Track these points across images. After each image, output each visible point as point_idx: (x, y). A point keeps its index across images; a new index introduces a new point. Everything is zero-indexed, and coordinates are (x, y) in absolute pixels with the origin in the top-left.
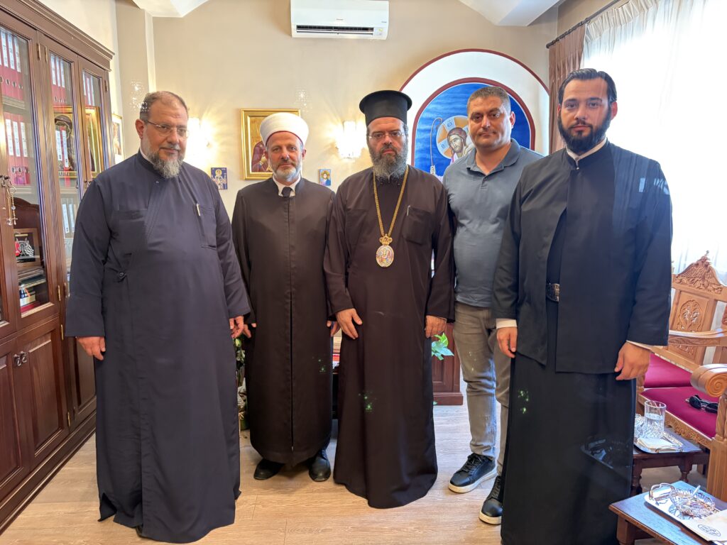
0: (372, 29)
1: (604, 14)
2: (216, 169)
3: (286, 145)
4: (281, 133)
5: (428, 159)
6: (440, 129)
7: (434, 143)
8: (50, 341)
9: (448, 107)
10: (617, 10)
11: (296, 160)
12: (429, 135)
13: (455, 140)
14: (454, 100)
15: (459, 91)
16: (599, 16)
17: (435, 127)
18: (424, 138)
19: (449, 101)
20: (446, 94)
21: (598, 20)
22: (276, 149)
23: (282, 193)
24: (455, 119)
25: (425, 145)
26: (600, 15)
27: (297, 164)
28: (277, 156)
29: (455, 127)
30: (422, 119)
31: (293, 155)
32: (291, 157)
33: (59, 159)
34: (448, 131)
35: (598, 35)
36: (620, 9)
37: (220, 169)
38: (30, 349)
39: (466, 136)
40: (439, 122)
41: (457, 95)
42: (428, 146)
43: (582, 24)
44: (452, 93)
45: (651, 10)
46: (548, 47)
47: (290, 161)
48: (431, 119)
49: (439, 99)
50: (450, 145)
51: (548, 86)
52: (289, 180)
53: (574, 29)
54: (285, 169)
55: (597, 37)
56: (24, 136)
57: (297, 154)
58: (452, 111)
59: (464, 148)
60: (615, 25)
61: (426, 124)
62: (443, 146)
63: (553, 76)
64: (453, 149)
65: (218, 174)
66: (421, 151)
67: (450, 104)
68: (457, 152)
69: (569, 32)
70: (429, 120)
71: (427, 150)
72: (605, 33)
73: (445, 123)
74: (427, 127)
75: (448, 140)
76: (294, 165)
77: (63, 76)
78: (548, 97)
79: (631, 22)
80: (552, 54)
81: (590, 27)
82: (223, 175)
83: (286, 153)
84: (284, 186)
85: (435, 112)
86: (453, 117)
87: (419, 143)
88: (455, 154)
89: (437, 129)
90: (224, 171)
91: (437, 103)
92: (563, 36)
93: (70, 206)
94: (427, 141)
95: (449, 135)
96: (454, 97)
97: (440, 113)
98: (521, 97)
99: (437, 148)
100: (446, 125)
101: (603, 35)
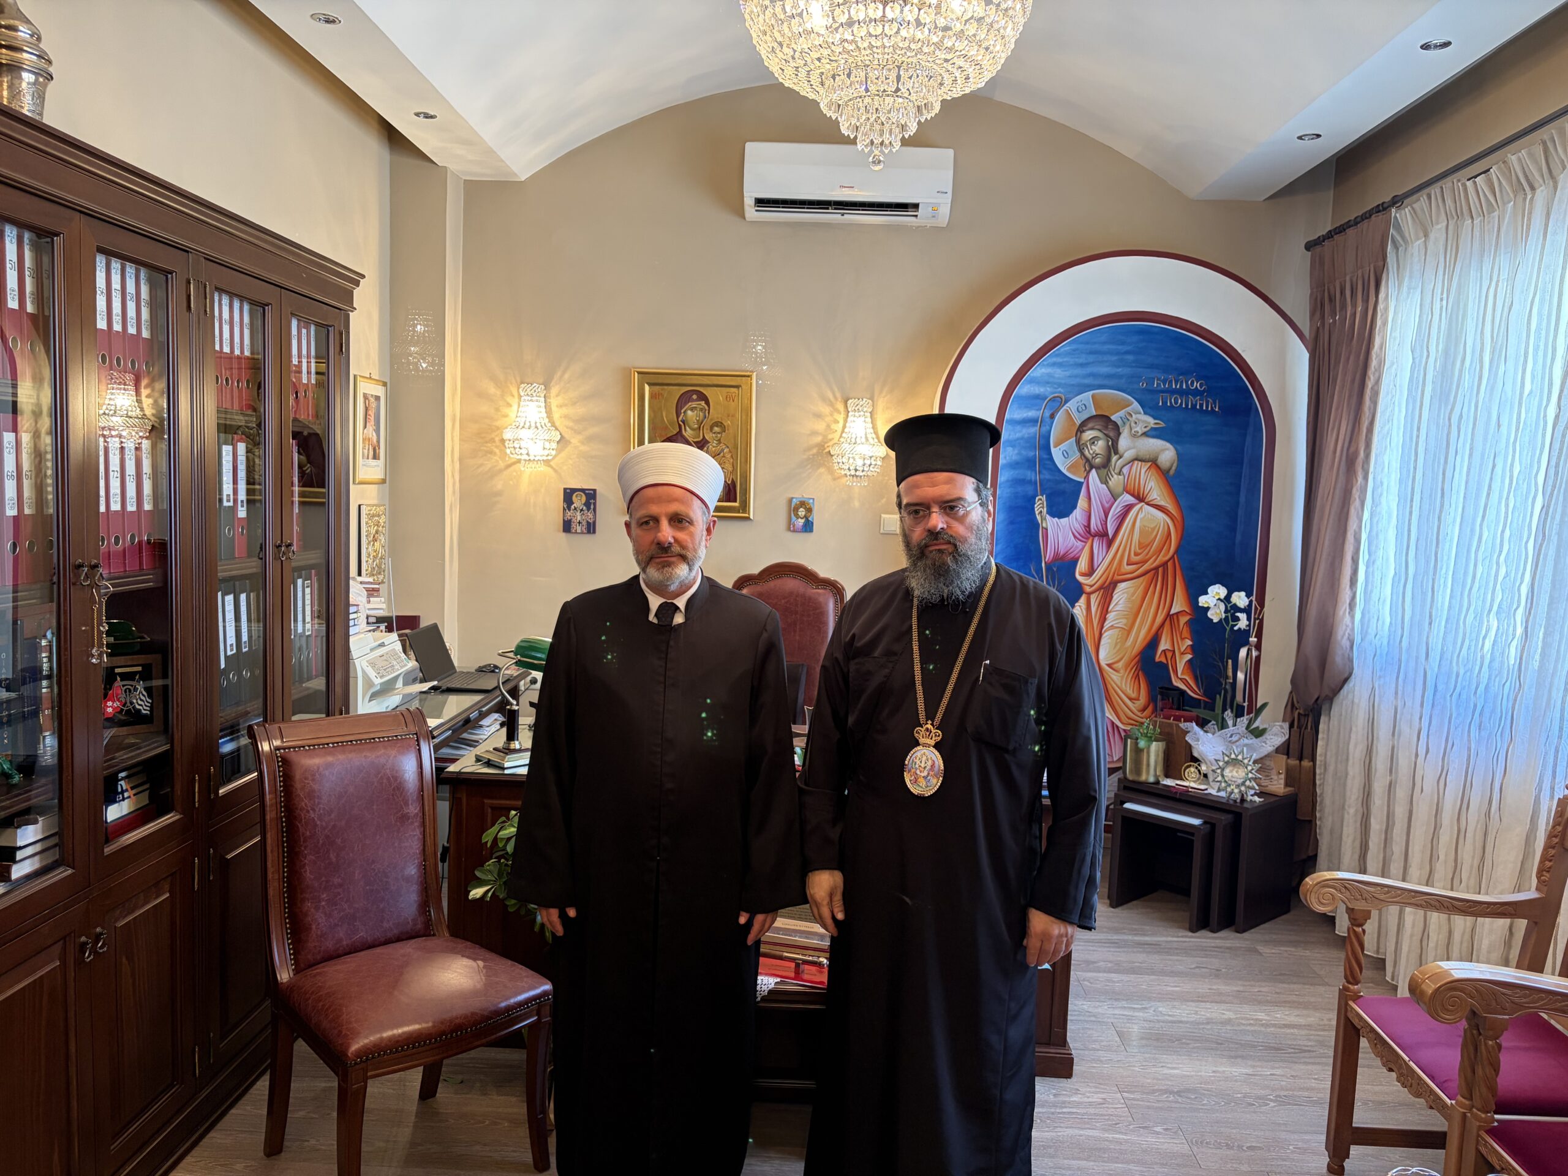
0: (916, 206)
1: (1434, 190)
2: (574, 491)
3: (666, 515)
4: (660, 488)
5: (1030, 482)
6: (1060, 416)
7: (1046, 448)
8: (168, 895)
9: (1078, 371)
10: (1464, 185)
11: (690, 545)
12: (1033, 430)
13: (1093, 440)
14: (1091, 358)
15: (1103, 338)
16: (1424, 193)
17: (1047, 414)
18: (1022, 438)
19: (1081, 361)
20: (1074, 347)
21: (1421, 202)
22: (647, 523)
23: (656, 615)
24: (1093, 396)
25: (1024, 452)
26: (1426, 191)
27: (689, 555)
28: (647, 537)
29: (1094, 413)
30: (1018, 397)
31: (681, 535)
32: (676, 540)
33: (225, 504)
34: (1078, 423)
35: (1421, 234)
36: (1469, 184)
37: (583, 490)
38: (117, 920)
39: (1119, 434)
40: (1059, 402)
41: (1097, 347)
42: (1031, 454)
43: (1382, 208)
44: (1087, 343)
45: (1542, 193)
46: (1309, 246)
47: (676, 549)
48: (1038, 397)
49: (1057, 356)
50: (1081, 451)
51: (1306, 332)
52: (673, 588)
53: (1367, 216)
54: (663, 567)
55: (1418, 239)
56: (147, 468)
57: (692, 535)
58: (1087, 381)
59: (1114, 458)
60: (1459, 216)
61: (1028, 407)
62: (1066, 455)
63: (1318, 314)
64: (1087, 460)
65: (579, 501)
66: (1014, 465)
67: (1082, 365)
68: (1098, 468)
69: (1356, 222)
70: (1035, 400)
71: (1030, 463)
72: (1437, 232)
73: (1072, 405)
74: (1031, 414)
75: (1078, 442)
76: (684, 558)
77: (247, 332)
78: (1306, 356)
79: (1496, 214)
80: (1317, 265)
81: (1403, 216)
82: (587, 504)
83: (667, 533)
84: (664, 600)
85: (1048, 383)
86: (1091, 393)
87: (1010, 449)
88: (1094, 471)
89: (1052, 416)
90: (591, 496)
91: (1054, 364)
92: (1340, 230)
93: (243, 597)
94: (1029, 442)
95: (1081, 429)
96: (1091, 353)
97: (1060, 385)
98: (1243, 355)
99: (1051, 459)
100: (1074, 409)
101: (1432, 236)
